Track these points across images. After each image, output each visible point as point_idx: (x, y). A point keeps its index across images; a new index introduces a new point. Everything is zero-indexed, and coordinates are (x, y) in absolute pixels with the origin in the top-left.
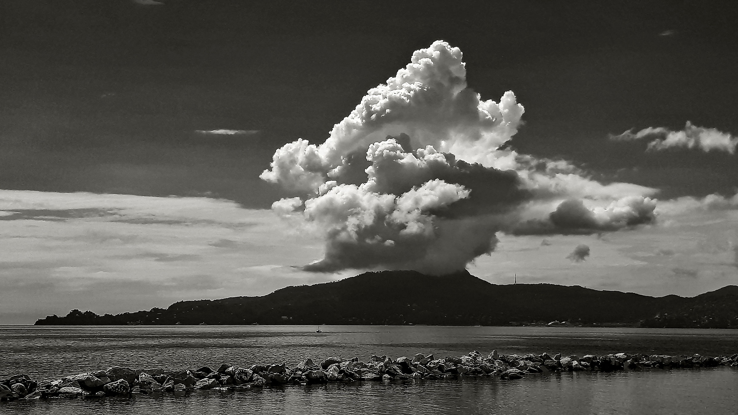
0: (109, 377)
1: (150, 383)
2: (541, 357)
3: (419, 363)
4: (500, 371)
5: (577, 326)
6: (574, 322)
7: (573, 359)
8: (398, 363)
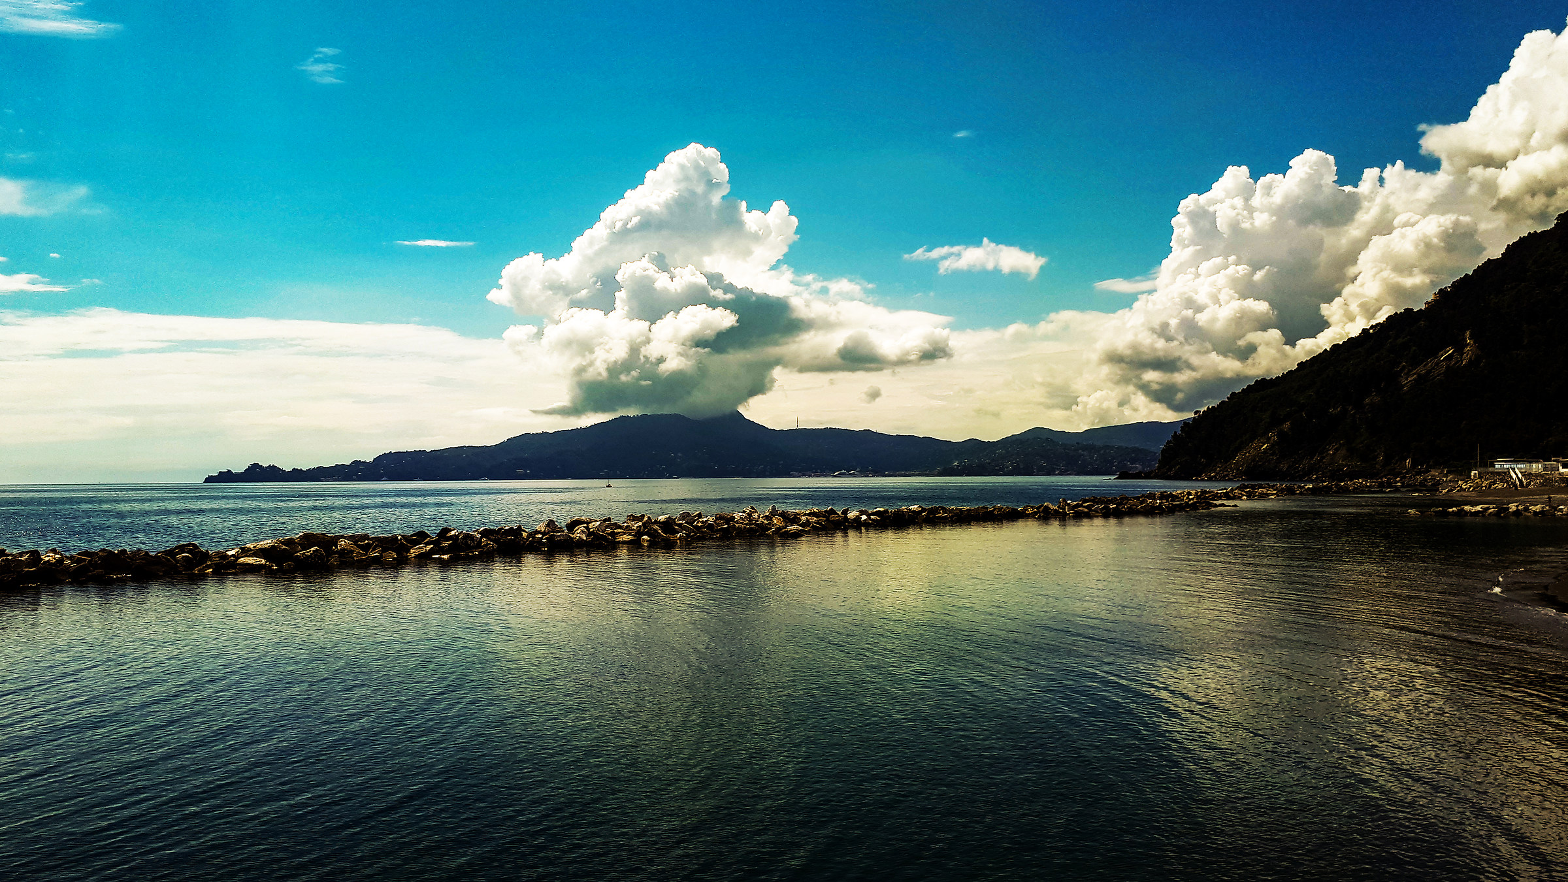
0: (300, 544)
1: (352, 552)
2: (826, 511)
3: (684, 522)
4: (779, 529)
5: (867, 476)
6: (864, 473)
7: (862, 512)
8: (659, 522)
